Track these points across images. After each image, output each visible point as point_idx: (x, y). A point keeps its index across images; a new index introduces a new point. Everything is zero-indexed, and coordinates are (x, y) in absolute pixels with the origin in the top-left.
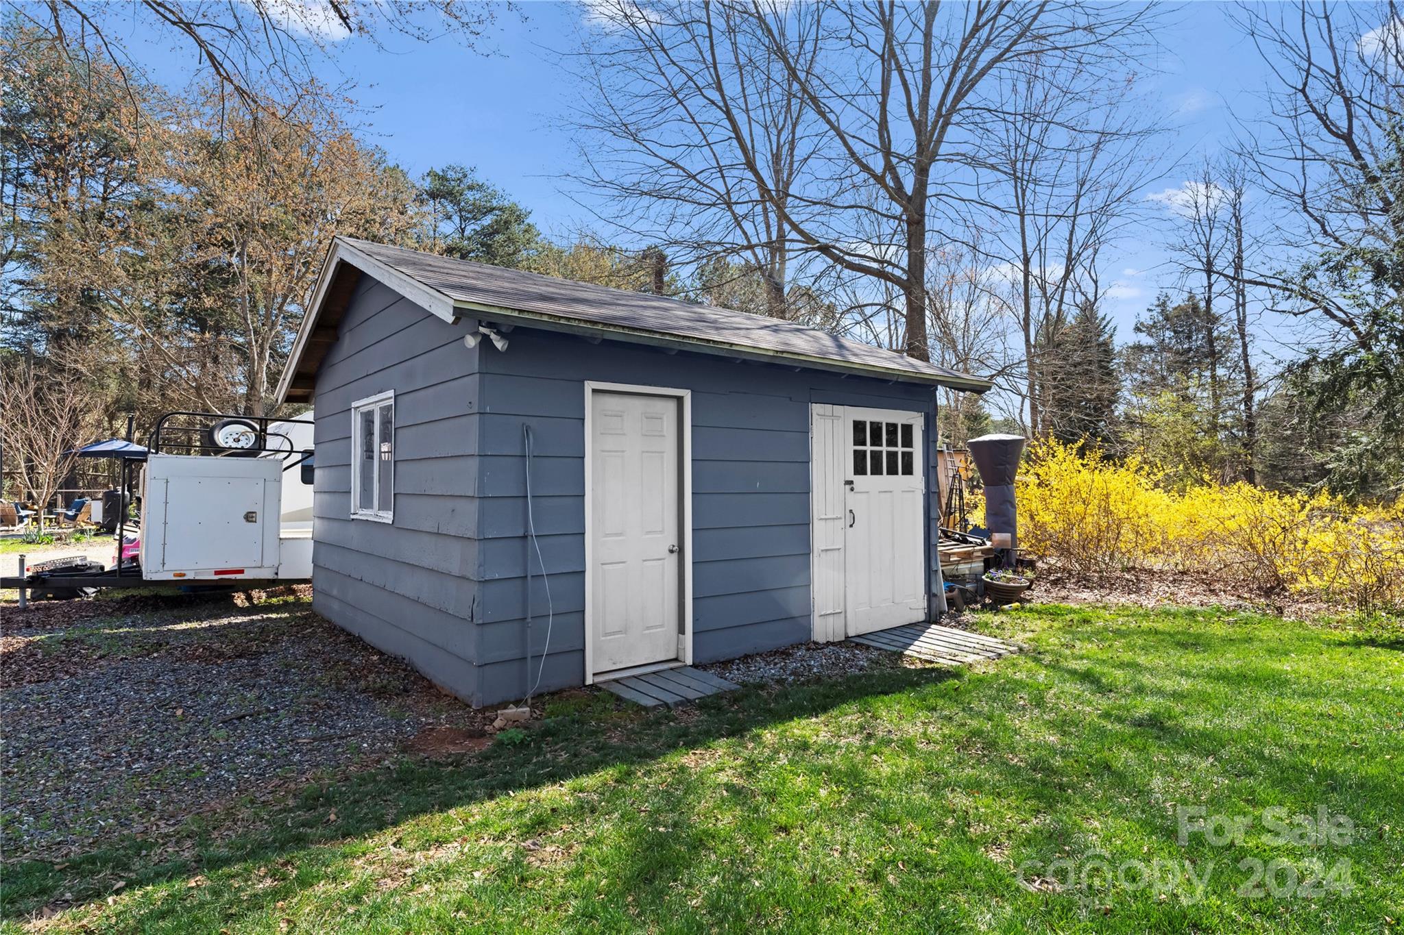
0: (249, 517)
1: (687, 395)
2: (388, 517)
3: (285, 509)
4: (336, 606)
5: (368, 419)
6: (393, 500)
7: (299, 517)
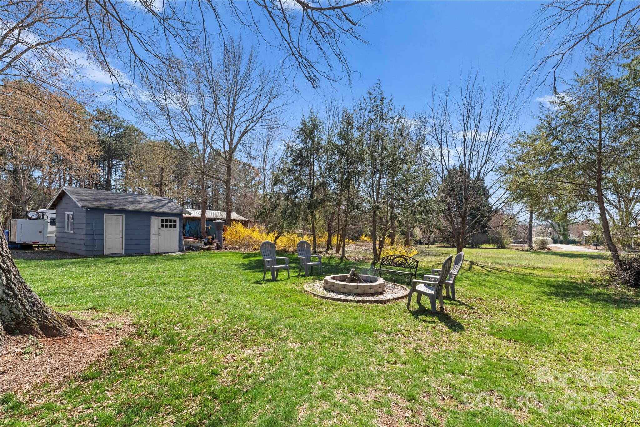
0: (40, 232)
1: (124, 215)
2: (72, 232)
3: (48, 231)
4: (61, 248)
5: (68, 216)
6: (73, 229)
7: (52, 233)
